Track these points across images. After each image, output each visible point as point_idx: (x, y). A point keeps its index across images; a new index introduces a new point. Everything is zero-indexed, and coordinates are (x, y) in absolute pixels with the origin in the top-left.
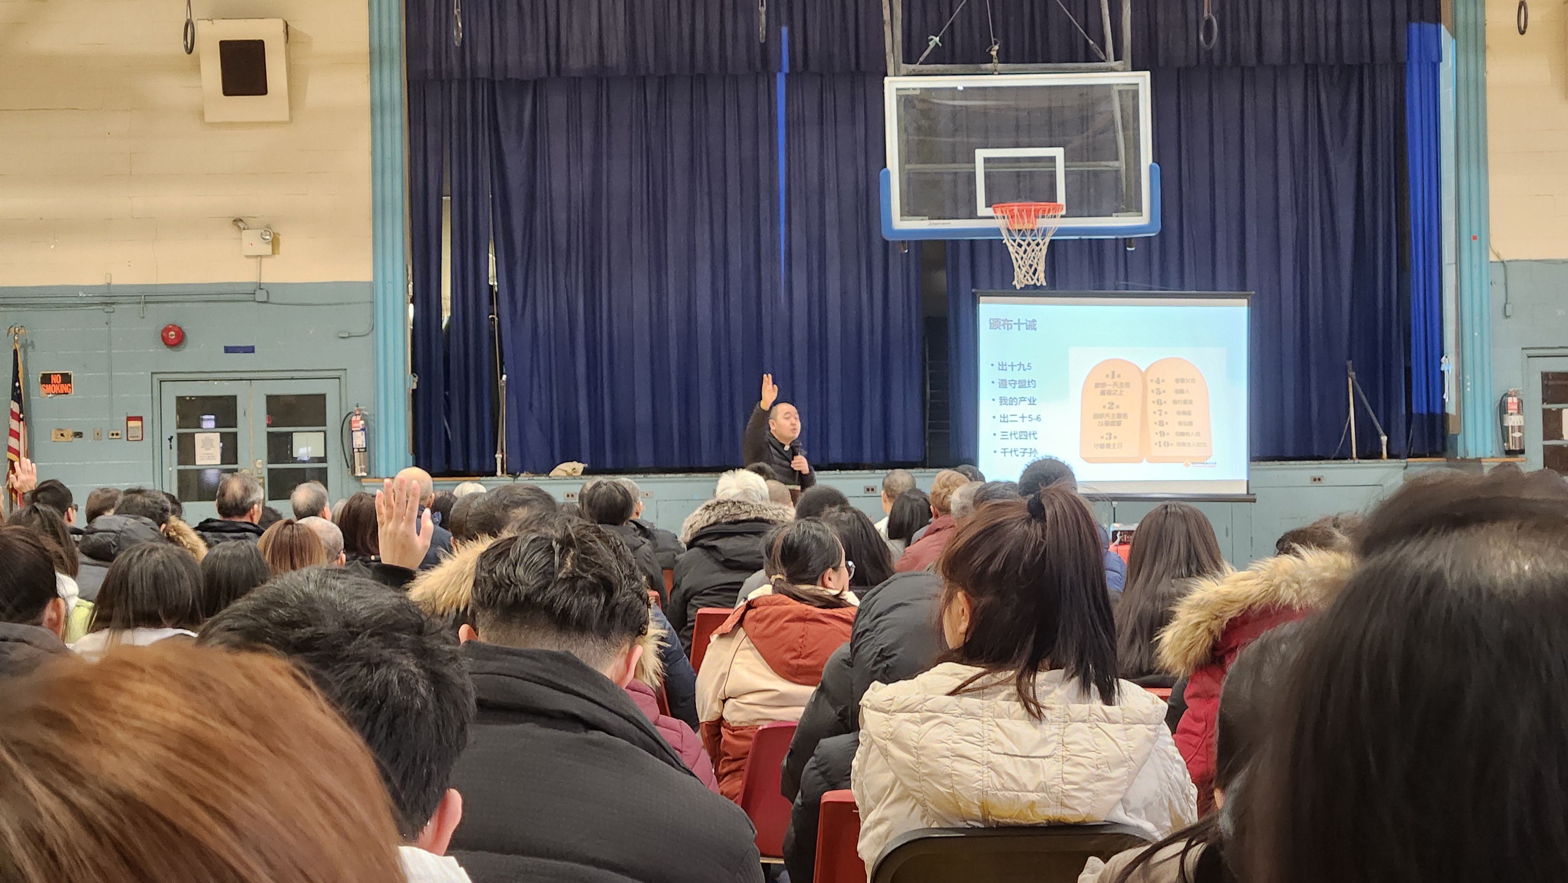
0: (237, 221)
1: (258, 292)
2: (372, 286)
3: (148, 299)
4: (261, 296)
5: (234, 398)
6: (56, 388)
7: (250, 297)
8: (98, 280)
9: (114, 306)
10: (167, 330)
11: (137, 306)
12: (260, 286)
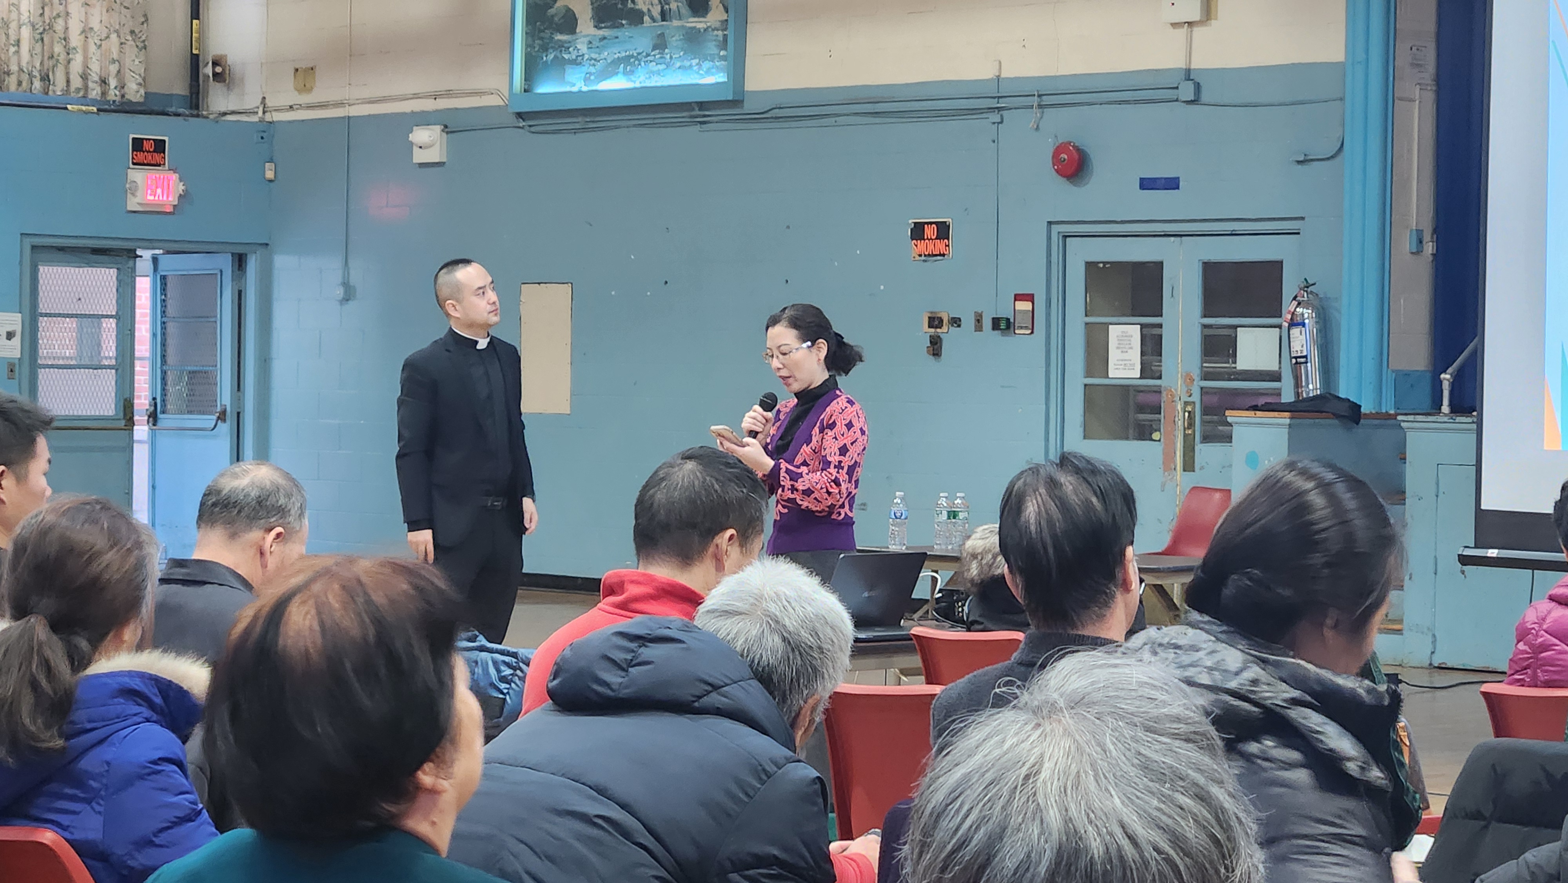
1: (1185, 85)
2: (1342, 70)
3: (1044, 100)
4: (1189, 91)
5: (1160, 265)
6: (931, 246)
7: (1174, 94)
8: (986, 72)
9: (1005, 113)
11: (1030, 112)
12: (1189, 76)
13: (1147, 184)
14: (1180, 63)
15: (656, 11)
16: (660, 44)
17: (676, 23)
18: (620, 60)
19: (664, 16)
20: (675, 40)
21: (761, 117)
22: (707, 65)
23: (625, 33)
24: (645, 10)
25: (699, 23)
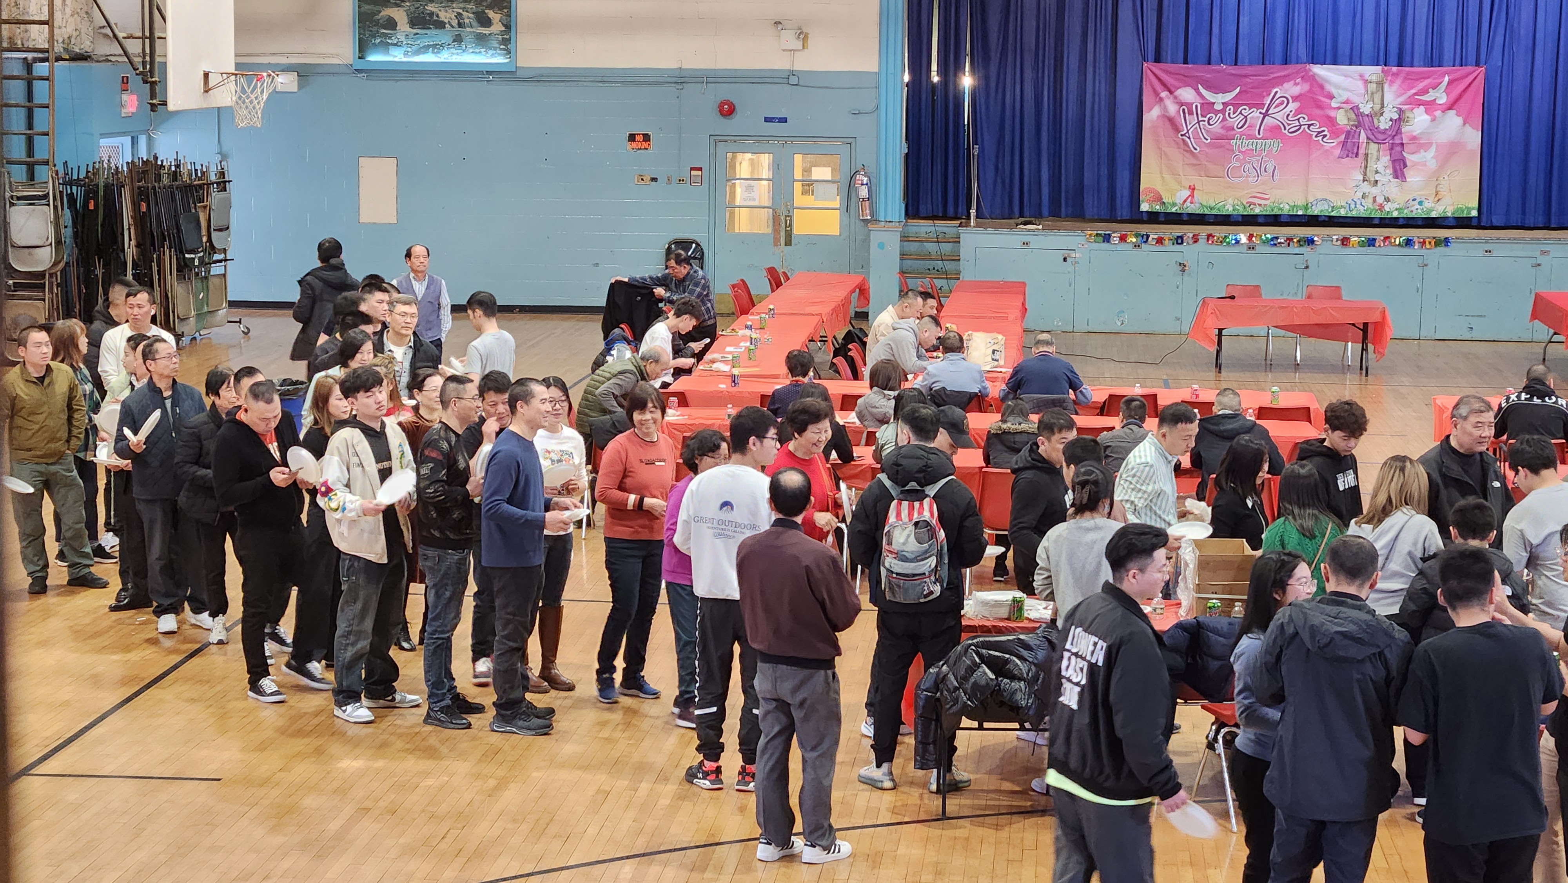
0: (777, 23)
1: (791, 77)
2: (878, 75)
3: (709, 80)
4: (793, 80)
6: (640, 145)
7: (785, 81)
8: (673, 65)
9: (684, 84)
10: (721, 105)
11: (699, 85)
12: (792, 73)
13: (767, 120)
14: (787, 66)
15: (455, 22)
16: (458, 39)
17: (468, 29)
18: (429, 46)
19: (460, 25)
20: (468, 39)
21: (526, 80)
22: (491, 52)
23: (434, 32)
24: (446, 21)
25: (486, 31)
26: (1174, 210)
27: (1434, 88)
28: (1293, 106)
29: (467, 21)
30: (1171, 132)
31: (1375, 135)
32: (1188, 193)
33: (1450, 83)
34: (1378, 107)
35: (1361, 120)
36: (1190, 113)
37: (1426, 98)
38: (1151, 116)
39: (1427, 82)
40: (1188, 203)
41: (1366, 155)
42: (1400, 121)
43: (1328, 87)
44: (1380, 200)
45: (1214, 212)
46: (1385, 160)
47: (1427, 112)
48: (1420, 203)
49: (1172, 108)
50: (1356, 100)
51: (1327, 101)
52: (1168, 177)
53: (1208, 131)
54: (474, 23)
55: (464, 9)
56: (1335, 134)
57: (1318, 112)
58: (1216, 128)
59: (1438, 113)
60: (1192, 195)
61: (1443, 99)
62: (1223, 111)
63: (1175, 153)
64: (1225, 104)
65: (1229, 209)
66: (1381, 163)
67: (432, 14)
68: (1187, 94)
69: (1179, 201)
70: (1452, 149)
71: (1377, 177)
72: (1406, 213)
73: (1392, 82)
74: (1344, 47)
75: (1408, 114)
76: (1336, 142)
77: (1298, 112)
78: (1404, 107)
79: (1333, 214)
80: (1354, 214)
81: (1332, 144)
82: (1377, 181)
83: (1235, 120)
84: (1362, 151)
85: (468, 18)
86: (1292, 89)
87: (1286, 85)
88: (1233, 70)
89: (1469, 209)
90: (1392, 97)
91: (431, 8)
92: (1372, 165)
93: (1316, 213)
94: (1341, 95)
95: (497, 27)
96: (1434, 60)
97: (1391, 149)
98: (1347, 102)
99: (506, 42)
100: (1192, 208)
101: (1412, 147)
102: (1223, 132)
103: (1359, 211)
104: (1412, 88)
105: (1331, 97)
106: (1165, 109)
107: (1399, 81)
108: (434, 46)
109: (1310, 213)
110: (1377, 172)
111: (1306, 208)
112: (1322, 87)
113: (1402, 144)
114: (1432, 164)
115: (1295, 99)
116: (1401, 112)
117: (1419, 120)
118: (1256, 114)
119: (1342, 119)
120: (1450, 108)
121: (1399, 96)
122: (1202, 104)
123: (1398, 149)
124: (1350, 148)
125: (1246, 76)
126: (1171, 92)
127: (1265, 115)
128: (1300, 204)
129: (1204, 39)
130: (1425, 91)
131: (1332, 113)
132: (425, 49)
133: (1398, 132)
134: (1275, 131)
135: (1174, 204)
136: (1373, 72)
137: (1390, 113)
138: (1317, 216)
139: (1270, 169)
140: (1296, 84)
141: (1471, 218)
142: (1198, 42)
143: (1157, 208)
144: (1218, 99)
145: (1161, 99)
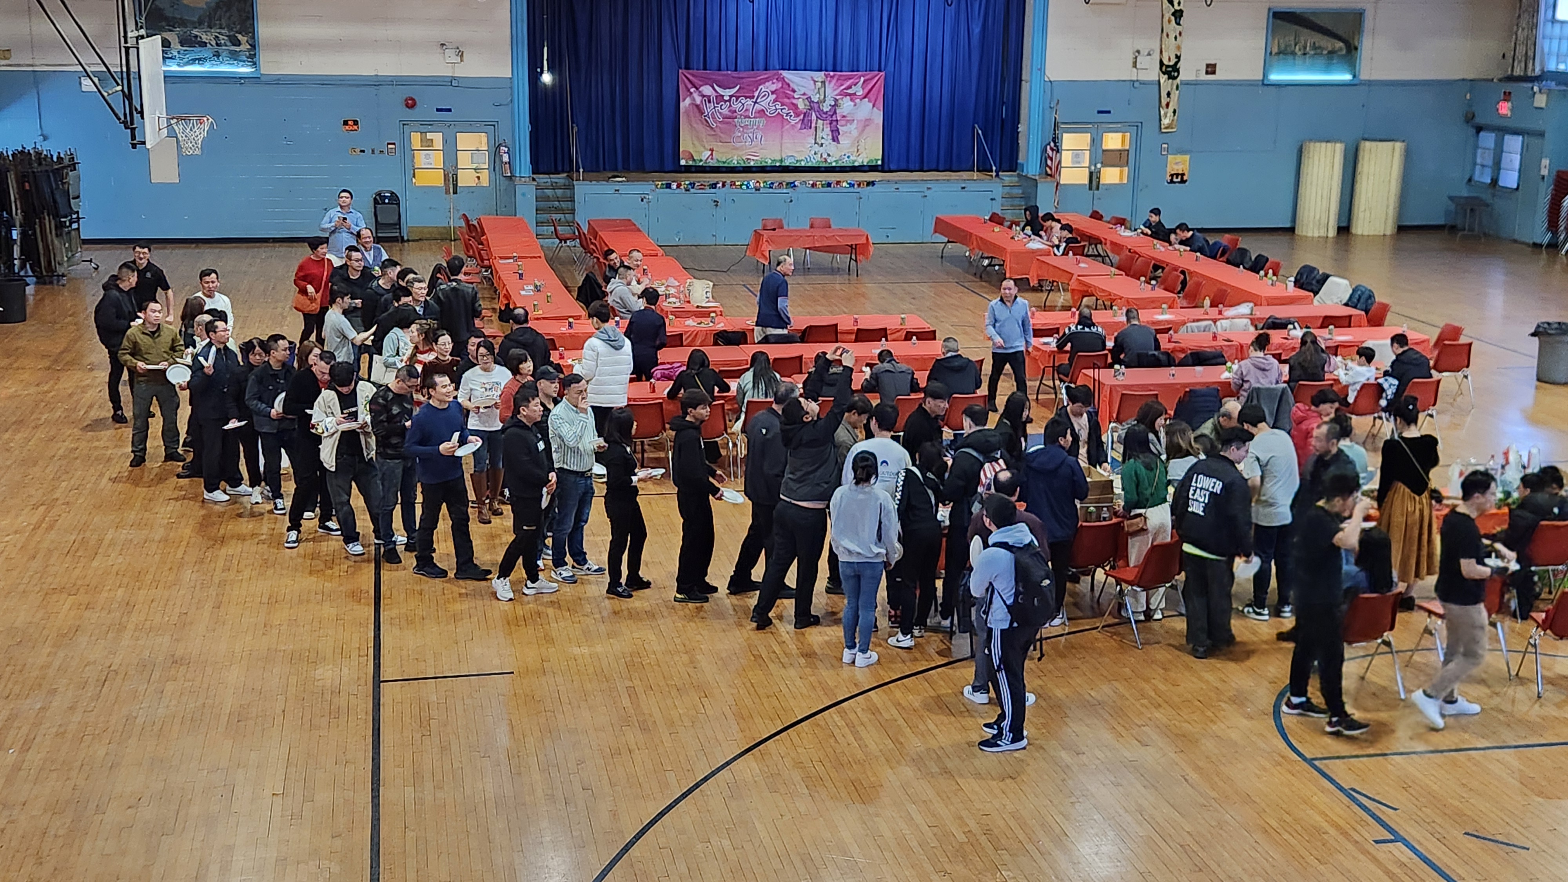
0: (442, 44)
1: (453, 81)
2: (511, 80)
3: (397, 83)
4: (454, 83)
6: (351, 127)
7: (449, 83)
8: (372, 73)
9: (380, 86)
10: (406, 100)
11: (391, 86)
12: (454, 78)
13: (438, 110)
14: (450, 74)
16: (217, 55)
19: (217, 45)
21: (269, 84)
26: (701, 164)
27: (855, 85)
28: (773, 97)
29: (223, 42)
30: (698, 115)
31: (821, 115)
32: (710, 153)
33: (864, 82)
34: (822, 97)
35: (812, 105)
36: (710, 102)
37: (849, 91)
38: (685, 104)
39: (851, 81)
40: (709, 160)
41: (816, 128)
42: (835, 106)
43: (792, 85)
44: (825, 156)
45: (726, 165)
46: (827, 130)
47: (851, 100)
48: (848, 157)
49: (698, 99)
50: (809, 94)
51: (792, 93)
52: (696, 142)
53: (720, 113)
54: (228, 43)
55: (219, 33)
56: (797, 115)
57: (786, 100)
58: (725, 111)
59: (858, 101)
60: (712, 154)
61: (860, 93)
62: (729, 101)
63: (700, 127)
64: (731, 96)
65: (735, 163)
66: (825, 132)
67: (196, 36)
68: (707, 90)
69: (704, 159)
70: (867, 122)
71: (823, 141)
72: (840, 164)
73: (830, 82)
74: (801, 60)
75: (840, 101)
76: (798, 119)
77: (775, 101)
78: (838, 97)
79: (798, 165)
80: (810, 164)
81: (795, 120)
82: (822, 145)
83: (737, 106)
84: (813, 125)
85: (223, 39)
86: (771, 86)
87: (767, 84)
88: (735, 74)
89: (877, 160)
90: (831, 91)
91: (195, 32)
92: (820, 134)
93: (787, 164)
94: (800, 91)
95: (245, 46)
96: (855, 68)
97: (831, 124)
98: (804, 94)
99: (252, 58)
100: (712, 163)
101: (843, 122)
102: (730, 114)
103: (813, 163)
104: (842, 85)
105: (794, 91)
106: (694, 99)
107: (834, 81)
108: (199, 59)
109: (783, 164)
110: (823, 138)
111: (781, 161)
112: (789, 85)
113: (837, 121)
114: (855, 133)
115: (773, 93)
116: (836, 100)
117: (846, 105)
118: (750, 102)
119: (801, 105)
120: (865, 97)
121: (835, 90)
122: (716, 97)
123: (834, 123)
124: (806, 123)
125: (742, 78)
126: (697, 89)
127: (755, 103)
128: (777, 158)
129: (716, 54)
130: (849, 87)
131: (795, 101)
132: (193, 61)
133: (835, 113)
134: (762, 113)
135: (701, 161)
136: (820, 76)
137: (830, 102)
138: (788, 167)
139: (759, 137)
140: (773, 83)
141: (878, 166)
142: (713, 56)
143: (691, 163)
144: (727, 93)
145: (691, 93)
